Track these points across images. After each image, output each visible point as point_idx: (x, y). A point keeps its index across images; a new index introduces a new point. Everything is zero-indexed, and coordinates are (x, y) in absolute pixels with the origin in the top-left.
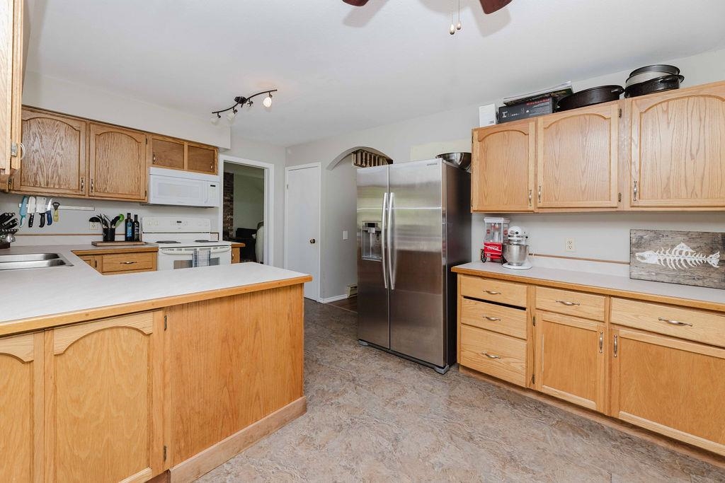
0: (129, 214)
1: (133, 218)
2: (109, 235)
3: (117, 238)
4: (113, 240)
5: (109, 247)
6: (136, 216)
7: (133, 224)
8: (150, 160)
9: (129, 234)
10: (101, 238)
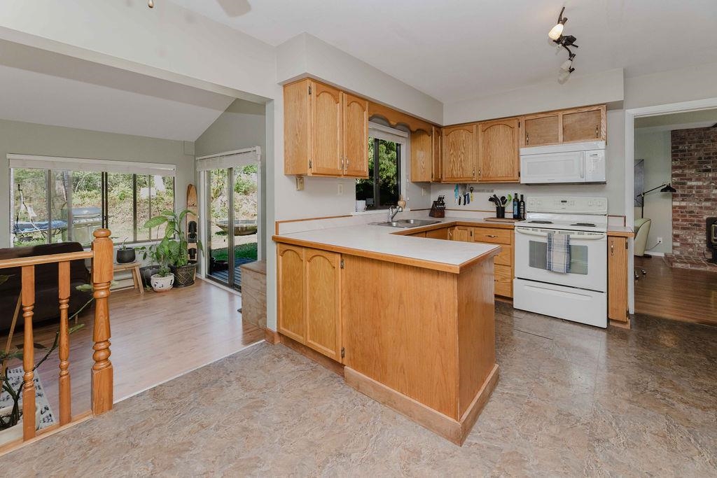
0: (516, 194)
1: (519, 198)
2: (501, 213)
3: (507, 216)
4: (503, 217)
5: (501, 222)
6: (522, 196)
7: (519, 203)
8: (523, 142)
9: (516, 213)
10: (495, 215)
